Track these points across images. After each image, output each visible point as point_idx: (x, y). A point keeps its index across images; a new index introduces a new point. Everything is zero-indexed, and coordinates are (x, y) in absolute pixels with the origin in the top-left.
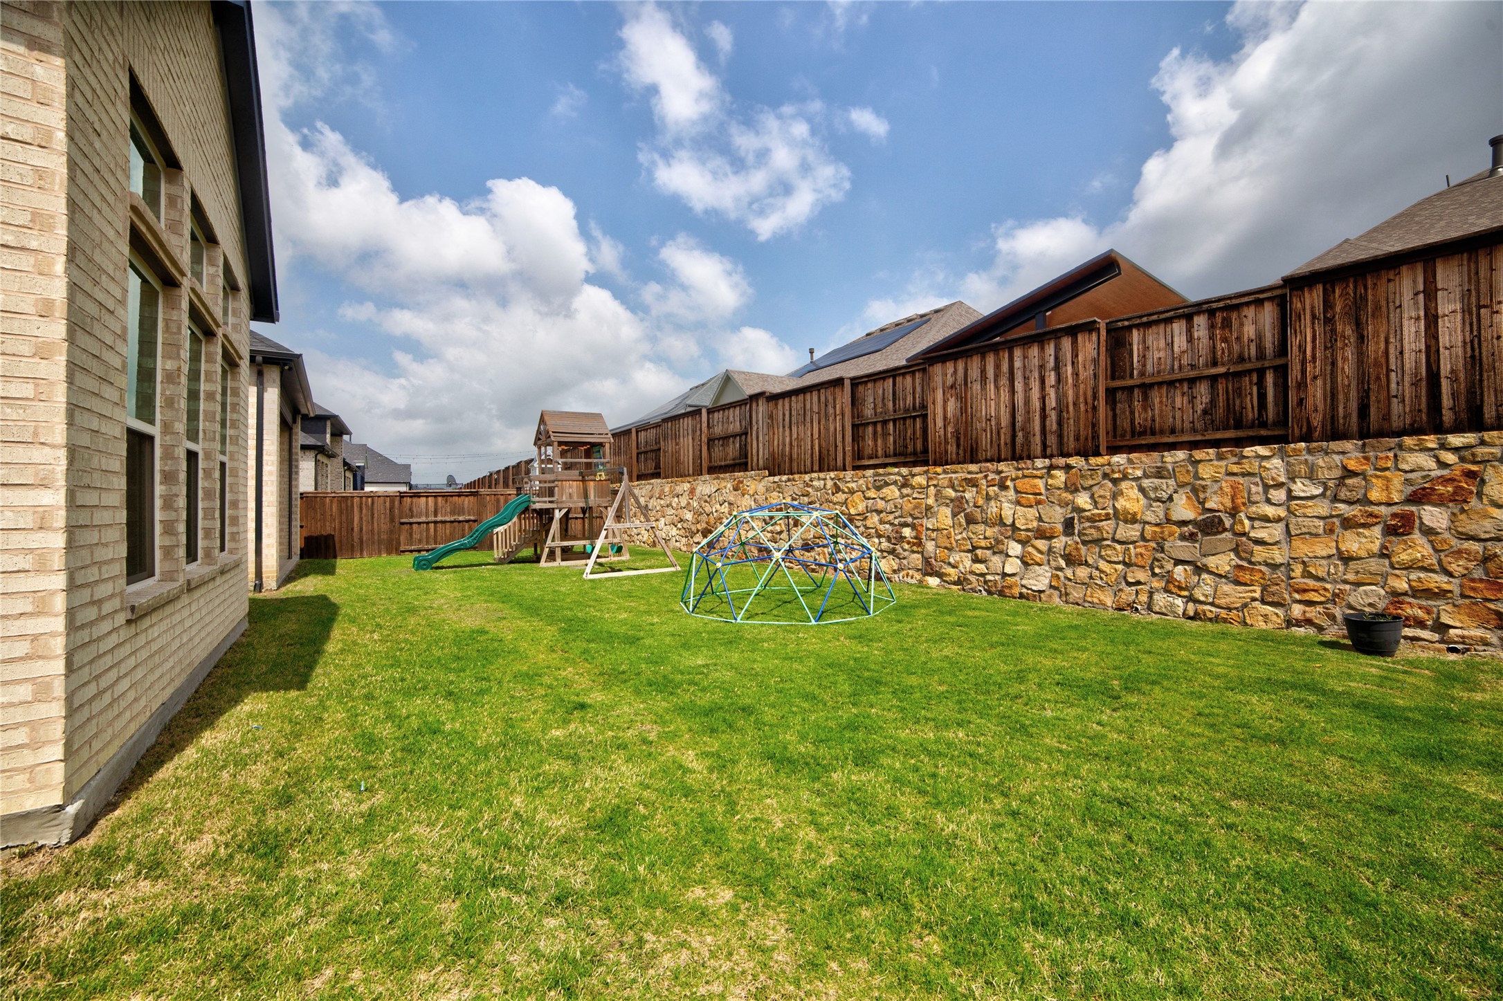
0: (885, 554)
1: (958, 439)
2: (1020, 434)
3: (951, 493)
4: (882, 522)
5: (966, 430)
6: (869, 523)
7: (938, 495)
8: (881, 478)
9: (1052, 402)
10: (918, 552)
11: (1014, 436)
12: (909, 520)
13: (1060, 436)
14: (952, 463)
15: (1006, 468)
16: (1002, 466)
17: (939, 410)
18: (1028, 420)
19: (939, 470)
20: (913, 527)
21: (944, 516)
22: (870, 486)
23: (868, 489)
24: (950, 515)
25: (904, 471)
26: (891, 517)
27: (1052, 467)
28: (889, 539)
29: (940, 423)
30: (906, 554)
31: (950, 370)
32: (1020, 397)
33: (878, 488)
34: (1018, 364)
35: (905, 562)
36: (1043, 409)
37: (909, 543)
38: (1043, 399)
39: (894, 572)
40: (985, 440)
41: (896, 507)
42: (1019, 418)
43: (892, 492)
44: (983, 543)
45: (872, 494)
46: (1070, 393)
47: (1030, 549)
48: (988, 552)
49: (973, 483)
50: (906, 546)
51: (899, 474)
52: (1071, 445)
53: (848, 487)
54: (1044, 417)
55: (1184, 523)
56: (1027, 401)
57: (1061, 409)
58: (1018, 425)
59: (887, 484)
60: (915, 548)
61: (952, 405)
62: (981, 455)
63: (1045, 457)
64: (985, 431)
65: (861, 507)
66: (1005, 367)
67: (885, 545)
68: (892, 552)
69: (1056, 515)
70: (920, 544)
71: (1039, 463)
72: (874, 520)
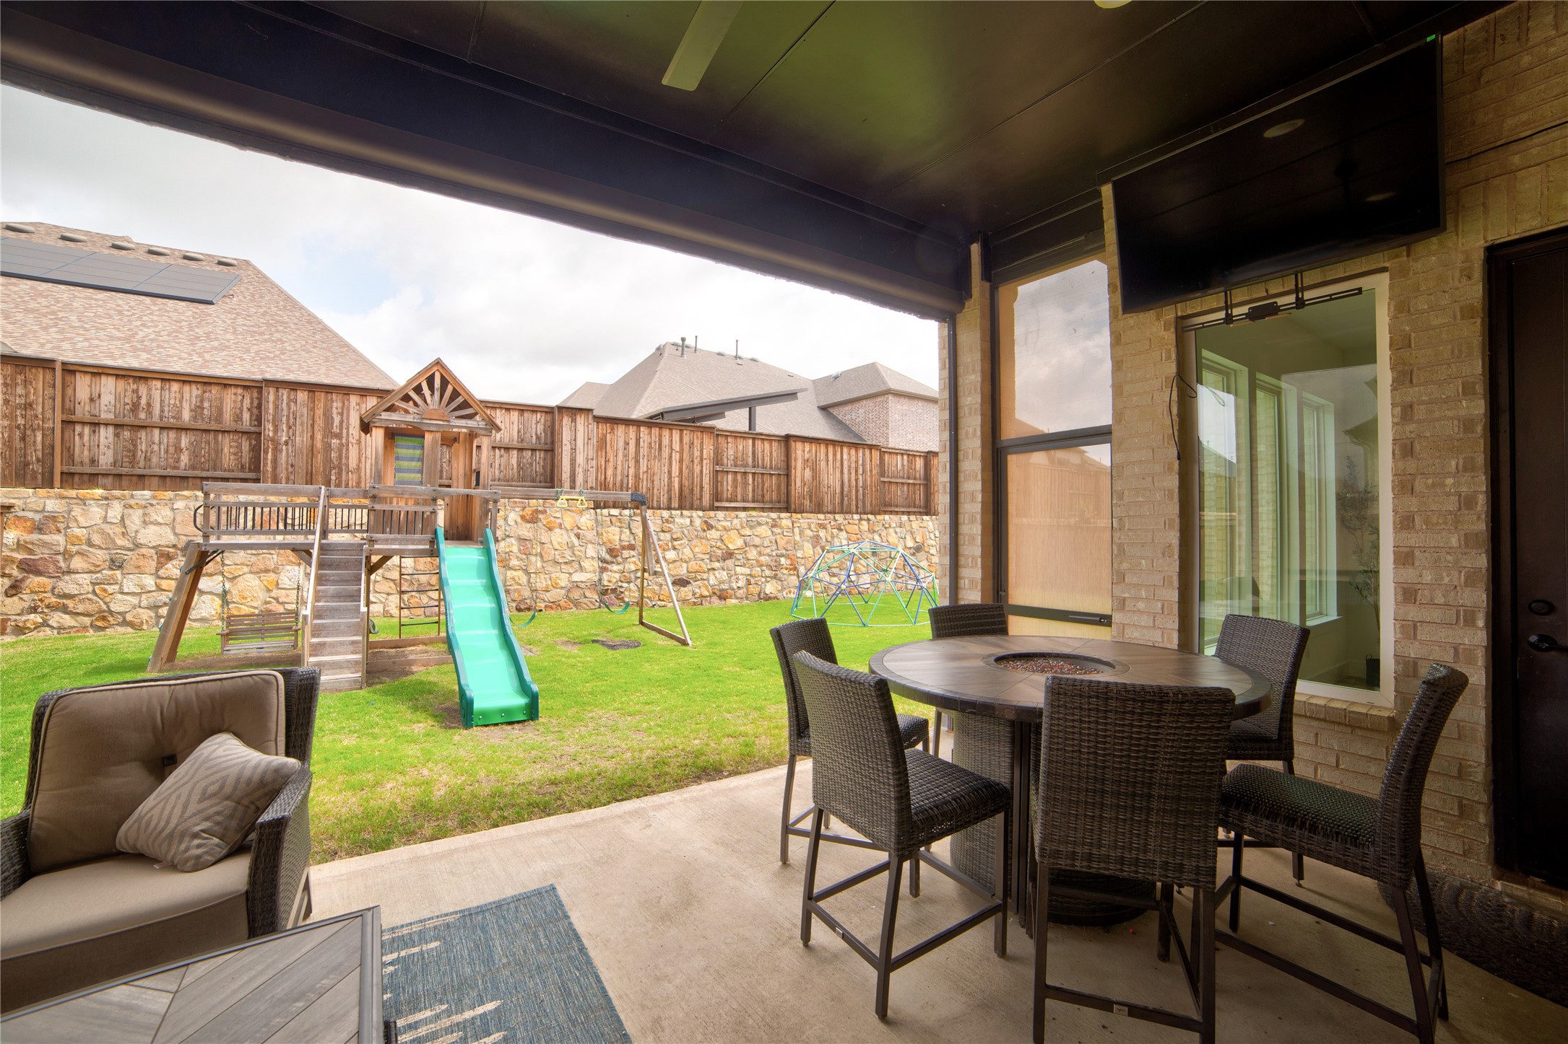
0: (769, 579)
1: (811, 496)
2: (846, 499)
3: (809, 533)
4: (760, 554)
5: (816, 491)
6: (750, 556)
7: (801, 533)
8: (754, 519)
9: (860, 484)
10: (794, 575)
11: (842, 500)
12: (784, 552)
13: (864, 503)
14: (807, 512)
15: (839, 517)
16: (837, 516)
17: (799, 474)
18: (850, 491)
19: (799, 516)
20: (786, 557)
21: (808, 549)
22: (745, 525)
23: (743, 527)
24: (811, 547)
25: (774, 515)
26: (768, 551)
27: (861, 519)
28: (769, 567)
29: (798, 483)
30: (786, 576)
31: (807, 449)
32: (846, 476)
33: (751, 527)
34: (845, 457)
35: (785, 583)
36: (857, 486)
37: (786, 569)
38: (857, 480)
39: (779, 591)
40: (827, 499)
41: (771, 542)
42: (846, 489)
43: (764, 531)
44: (835, 565)
45: (748, 532)
46: (869, 480)
47: (859, 565)
48: (838, 569)
49: (823, 526)
50: (786, 572)
51: (768, 517)
52: (869, 508)
53: (722, 526)
54: (857, 491)
55: (910, 548)
56: (849, 480)
57: (864, 488)
58: (845, 493)
59: (759, 524)
60: (791, 572)
61: (808, 473)
62: (825, 509)
63: (857, 513)
64: (827, 493)
65: (740, 543)
66: (839, 456)
67: (768, 573)
68: (775, 577)
69: (866, 546)
70: (795, 569)
71: (856, 517)
72: (753, 554)
